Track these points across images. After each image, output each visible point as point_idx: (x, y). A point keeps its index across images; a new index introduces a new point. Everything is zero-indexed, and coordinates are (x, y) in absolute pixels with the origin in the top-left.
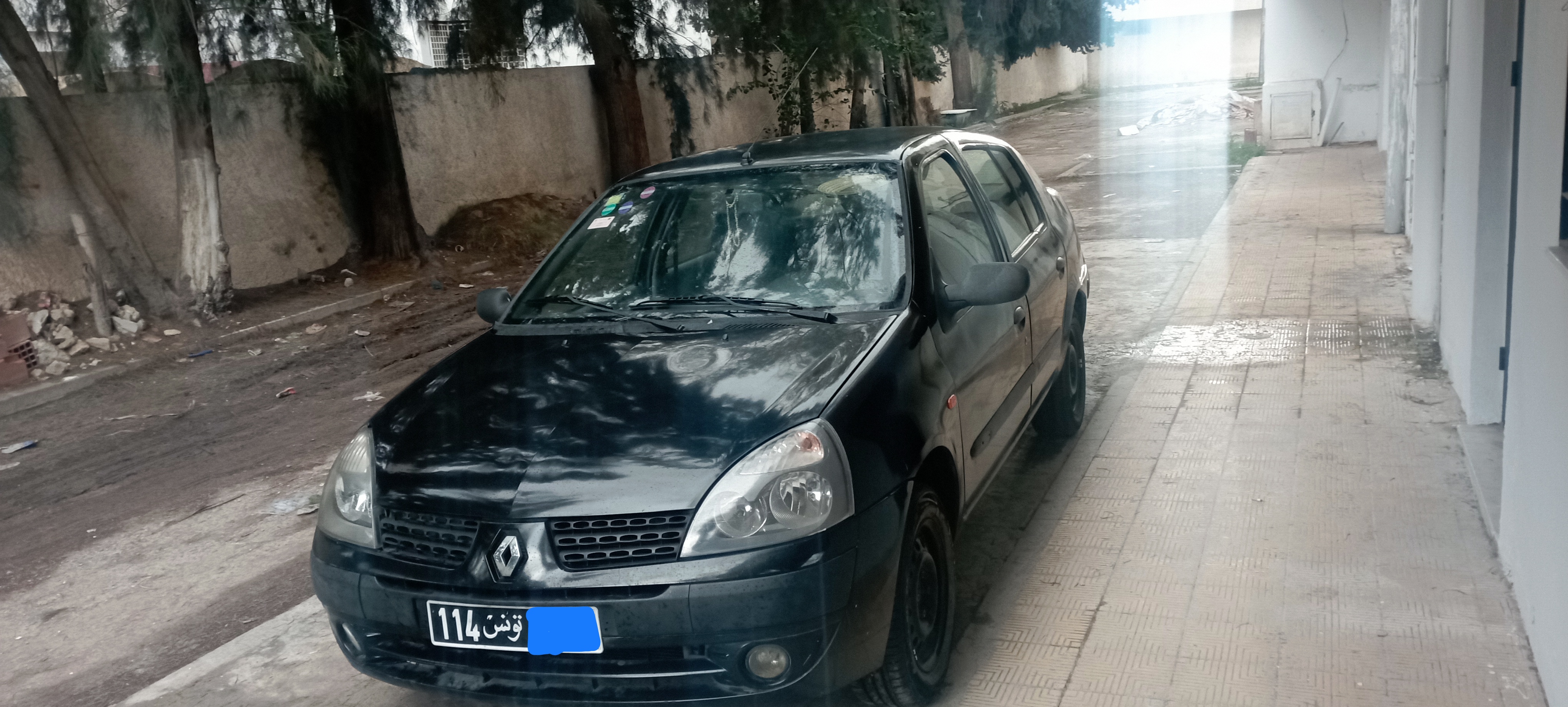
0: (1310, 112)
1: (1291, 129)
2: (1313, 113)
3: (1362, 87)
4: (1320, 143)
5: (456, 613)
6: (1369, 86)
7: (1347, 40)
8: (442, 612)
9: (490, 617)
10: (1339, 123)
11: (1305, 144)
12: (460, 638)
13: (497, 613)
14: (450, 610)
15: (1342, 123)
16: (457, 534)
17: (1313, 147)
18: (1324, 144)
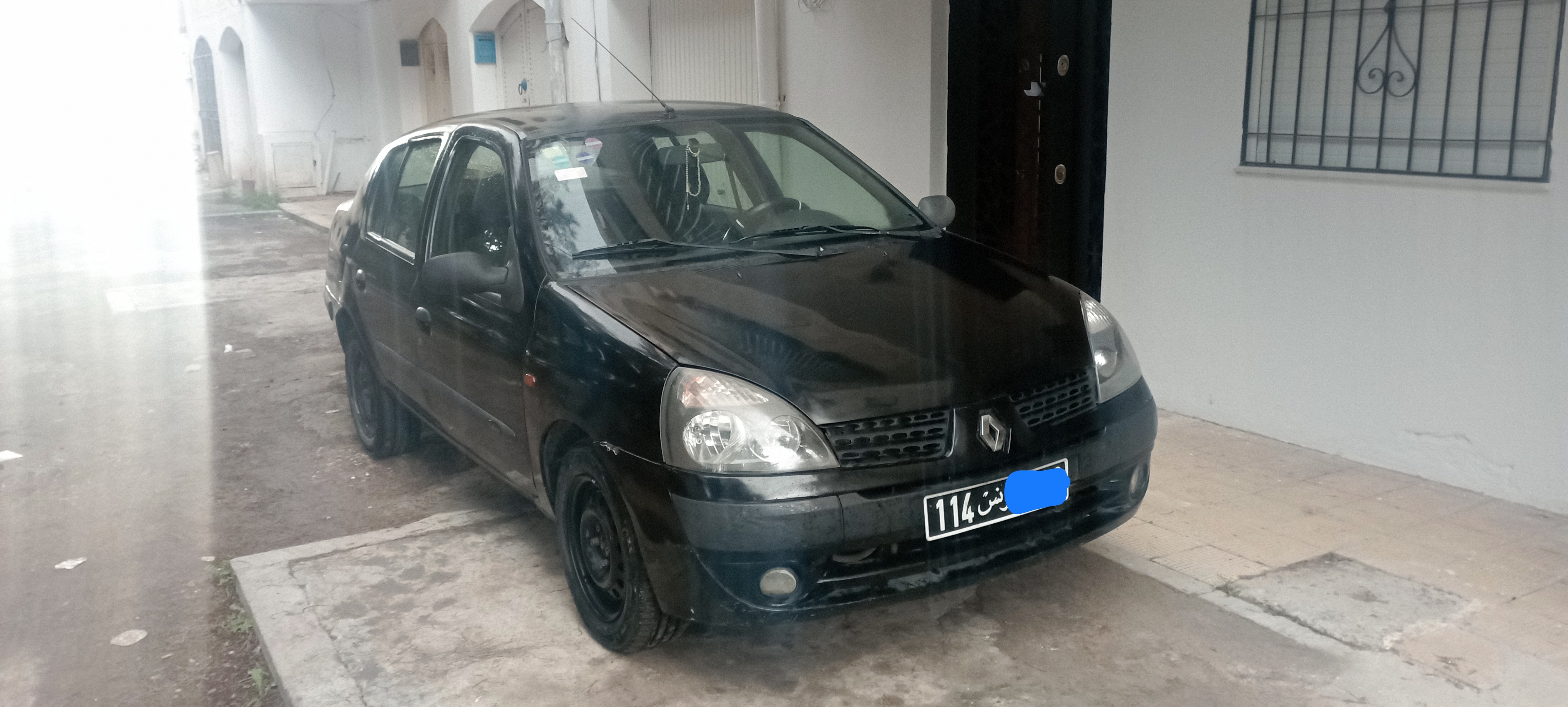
0: (312, 163)
1: (296, 178)
2: (315, 162)
3: (351, 140)
4: (324, 193)
5: (954, 501)
6: (356, 139)
7: (334, 96)
8: (940, 504)
9: (986, 494)
10: (336, 175)
11: (310, 192)
12: (956, 524)
13: (991, 488)
14: (947, 499)
15: (339, 174)
16: (925, 429)
17: (318, 195)
18: (328, 194)
